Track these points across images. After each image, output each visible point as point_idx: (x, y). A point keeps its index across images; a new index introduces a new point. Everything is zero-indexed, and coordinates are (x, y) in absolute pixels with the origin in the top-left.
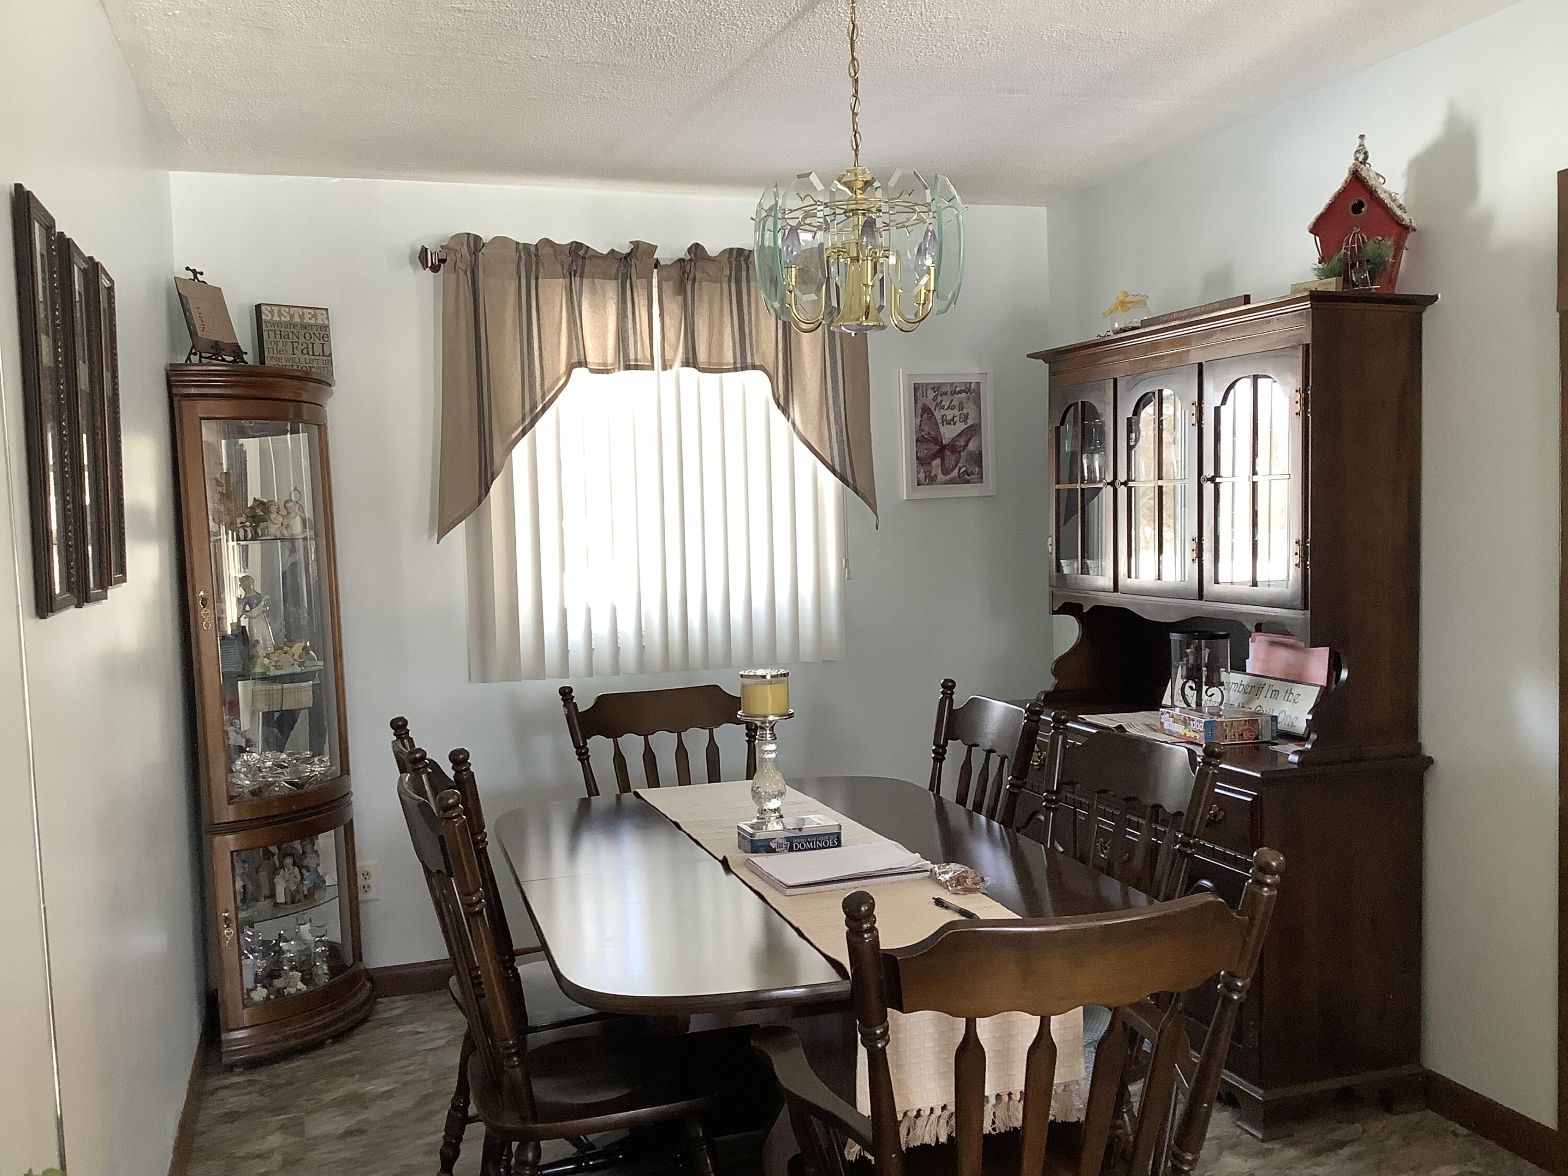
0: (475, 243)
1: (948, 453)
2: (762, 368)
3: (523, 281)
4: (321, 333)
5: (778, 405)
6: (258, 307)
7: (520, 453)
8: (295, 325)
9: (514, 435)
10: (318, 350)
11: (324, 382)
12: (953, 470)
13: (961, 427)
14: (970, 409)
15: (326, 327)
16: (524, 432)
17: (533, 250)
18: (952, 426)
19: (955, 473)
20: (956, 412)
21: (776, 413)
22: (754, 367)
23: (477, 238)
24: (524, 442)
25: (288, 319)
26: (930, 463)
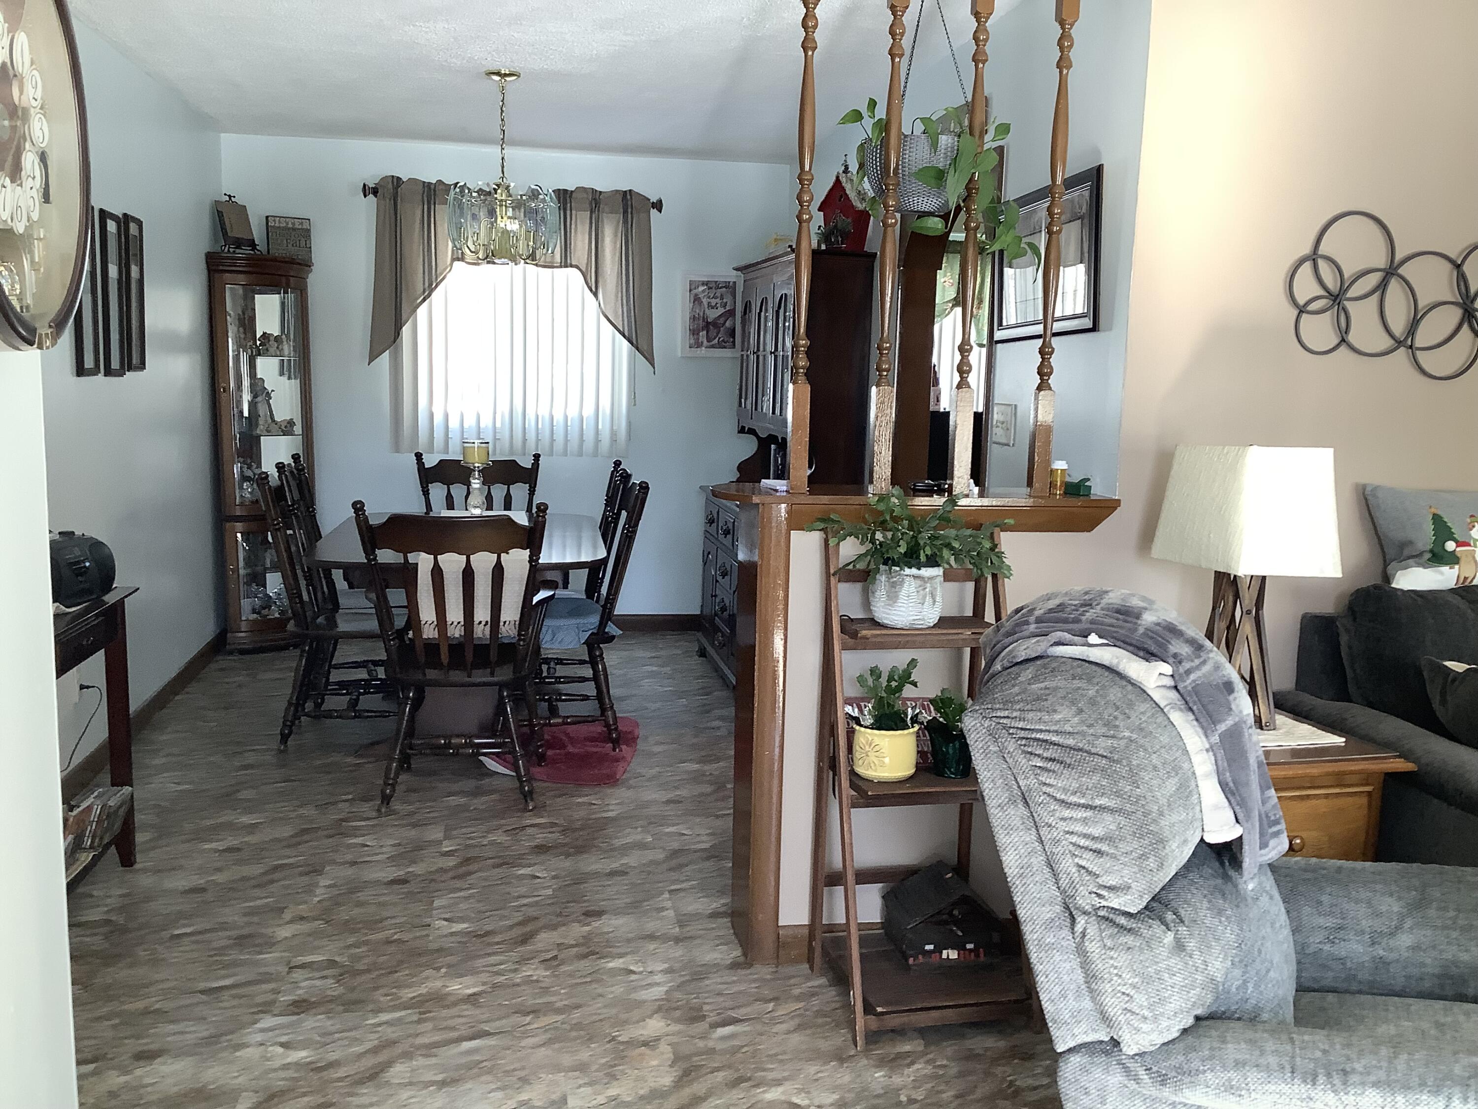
0: (397, 182)
1: (711, 327)
2: (577, 267)
3: (426, 207)
4: (306, 234)
5: (591, 290)
6: (267, 217)
7: (422, 312)
8: (289, 229)
9: (419, 301)
10: (303, 243)
11: (306, 264)
12: (715, 338)
13: (721, 311)
14: (728, 299)
15: (309, 231)
16: (424, 300)
17: (432, 187)
18: (715, 310)
19: (716, 341)
20: (718, 300)
21: (589, 295)
22: (571, 266)
23: (399, 179)
24: (425, 306)
25: (285, 225)
26: (698, 334)
